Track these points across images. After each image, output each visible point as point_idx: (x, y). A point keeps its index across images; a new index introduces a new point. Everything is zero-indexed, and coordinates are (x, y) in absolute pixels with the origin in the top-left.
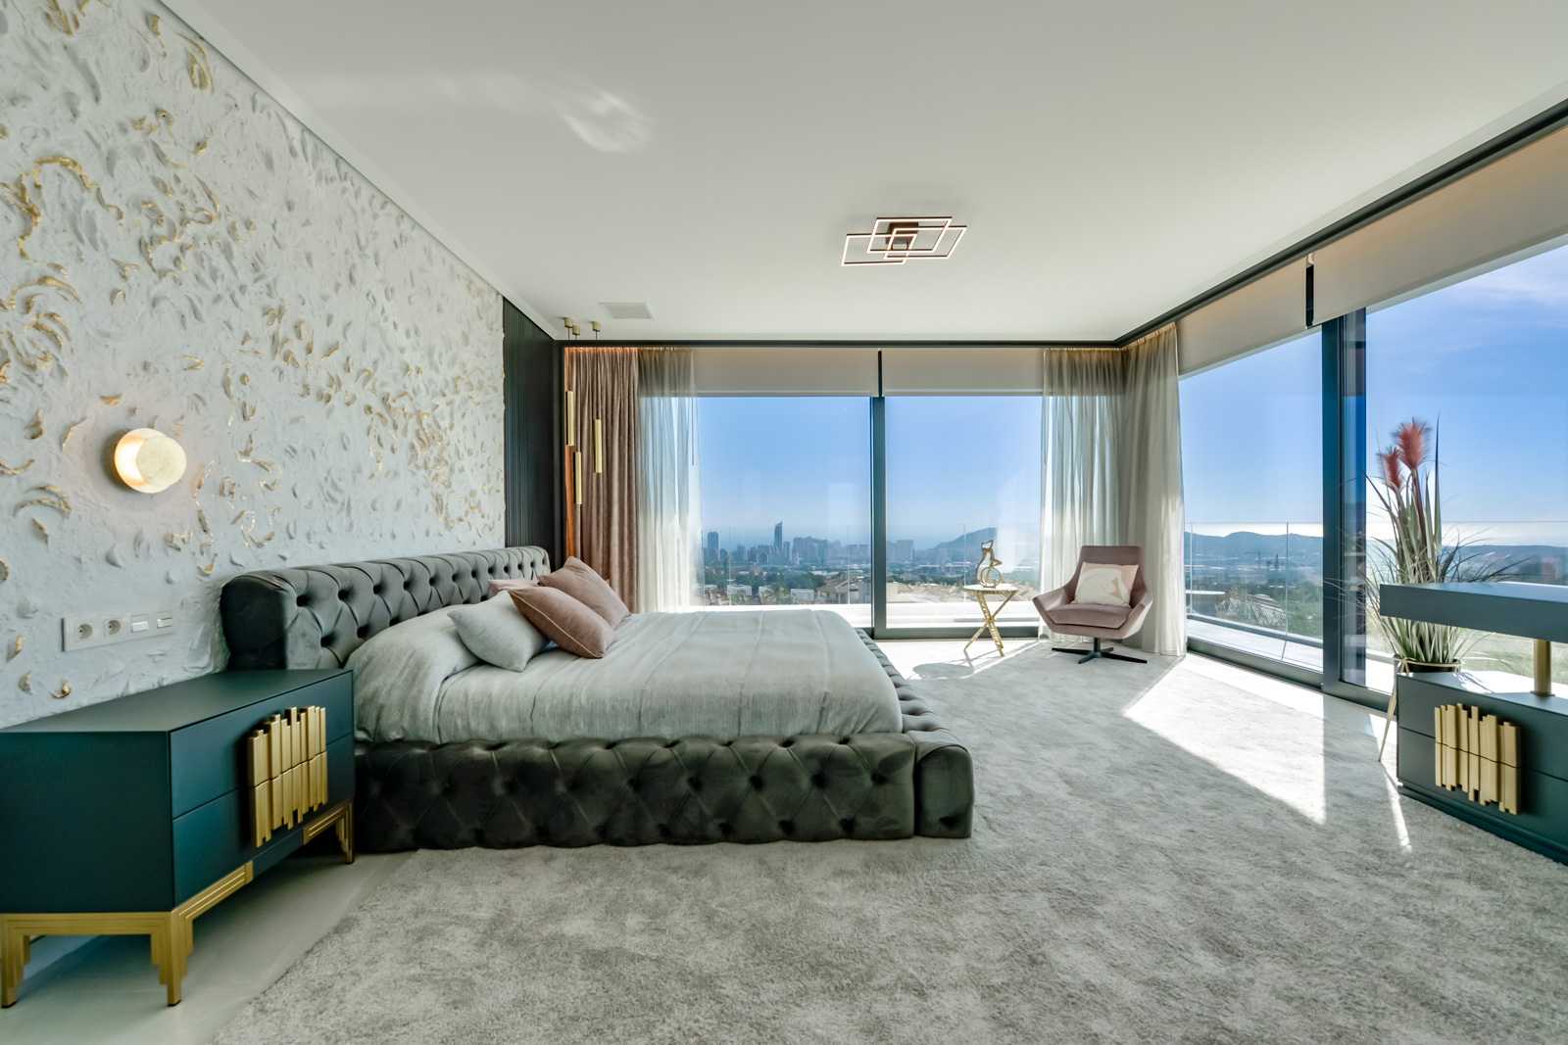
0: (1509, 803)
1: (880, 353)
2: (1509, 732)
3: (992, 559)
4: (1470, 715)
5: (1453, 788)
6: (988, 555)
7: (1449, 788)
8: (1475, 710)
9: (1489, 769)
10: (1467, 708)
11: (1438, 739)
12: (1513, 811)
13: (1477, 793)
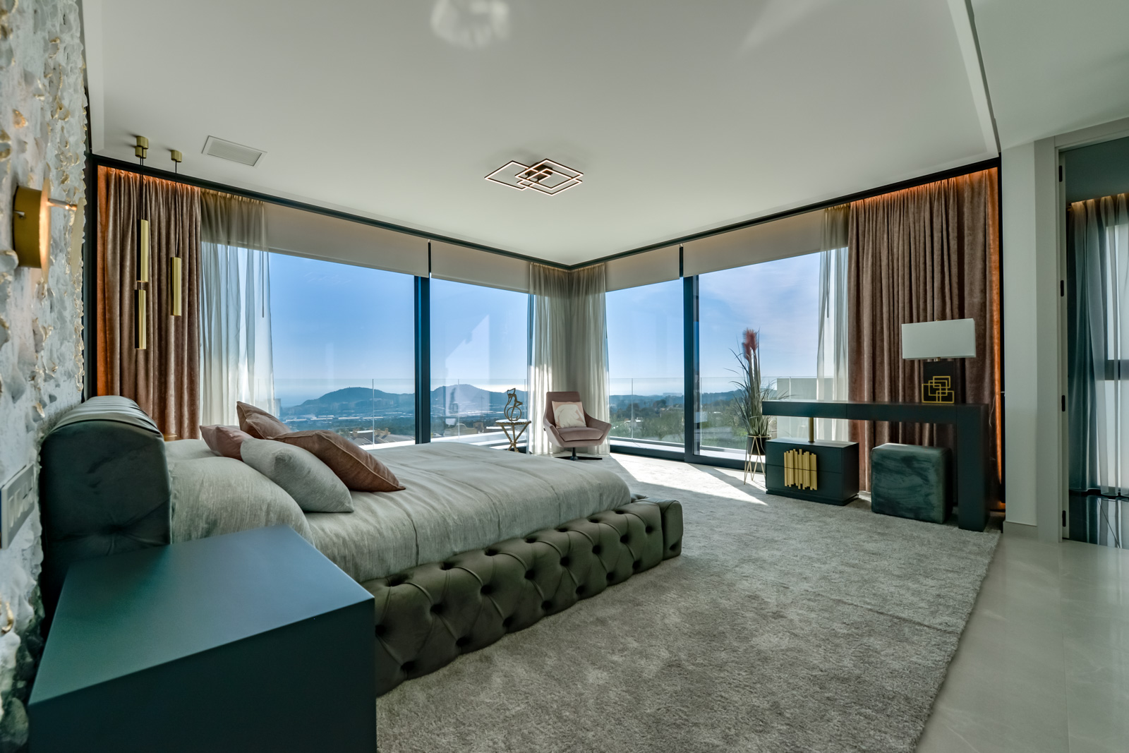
0: (814, 487)
1: (429, 244)
2: (814, 456)
3: (516, 400)
4: (798, 454)
5: (792, 485)
6: (514, 398)
7: (790, 486)
8: (800, 450)
9: (807, 473)
10: (797, 451)
11: (785, 466)
12: (816, 489)
13: (802, 485)
